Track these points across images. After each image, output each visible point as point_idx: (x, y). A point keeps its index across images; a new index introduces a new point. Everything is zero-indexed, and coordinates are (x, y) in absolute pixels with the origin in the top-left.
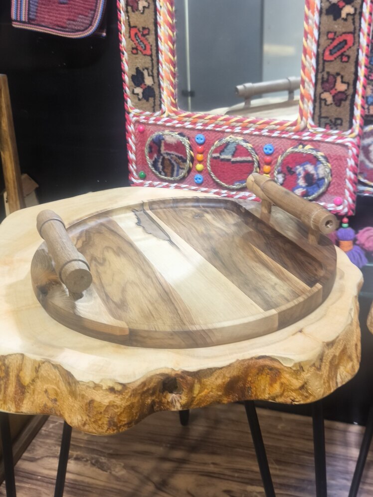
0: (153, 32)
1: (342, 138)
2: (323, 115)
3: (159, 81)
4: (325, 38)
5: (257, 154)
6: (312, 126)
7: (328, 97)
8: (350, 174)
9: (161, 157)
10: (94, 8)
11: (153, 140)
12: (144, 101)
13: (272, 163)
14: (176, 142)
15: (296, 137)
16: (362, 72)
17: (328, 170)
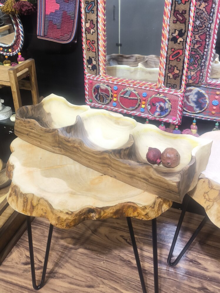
0: (96, 43)
1: (176, 92)
2: (168, 83)
3: (99, 63)
4: (170, 50)
5: (139, 96)
6: (163, 87)
7: (171, 75)
8: (179, 108)
9: (99, 94)
10: (72, 31)
11: (95, 87)
12: (92, 71)
13: (146, 101)
14: (105, 89)
15: (157, 90)
16: (186, 66)
17: (170, 106)
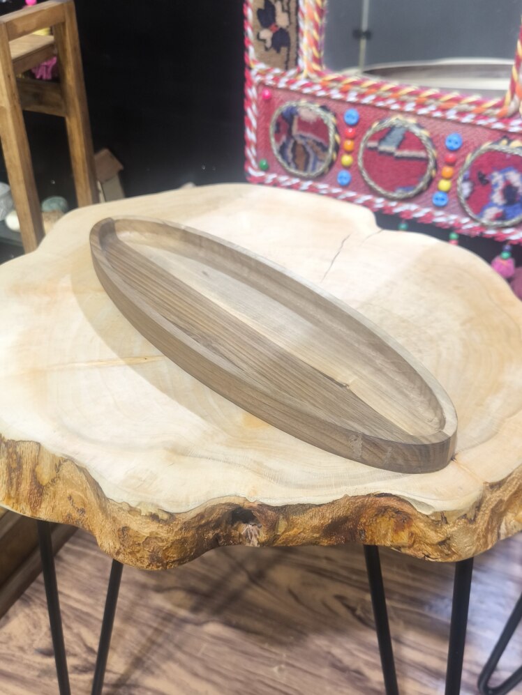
3: (297, 22)
5: (435, 147)
9: (292, 141)
11: (282, 113)
12: (273, 52)
13: (457, 165)
14: (315, 121)
15: (499, 126)
